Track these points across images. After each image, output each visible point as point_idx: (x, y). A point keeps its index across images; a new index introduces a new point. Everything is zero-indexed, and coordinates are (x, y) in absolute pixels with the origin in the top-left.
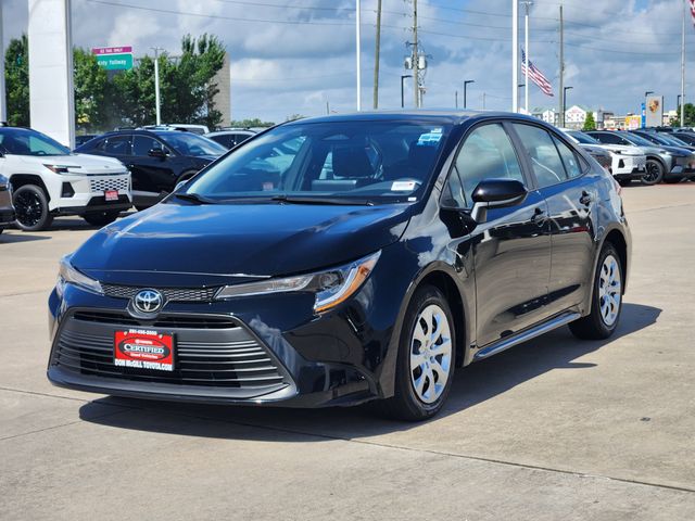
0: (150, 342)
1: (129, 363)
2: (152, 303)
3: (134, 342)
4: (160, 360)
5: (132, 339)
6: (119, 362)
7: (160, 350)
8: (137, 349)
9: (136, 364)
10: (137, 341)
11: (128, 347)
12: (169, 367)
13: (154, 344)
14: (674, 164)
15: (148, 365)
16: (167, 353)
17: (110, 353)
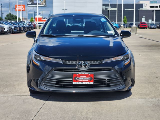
0: (86, 77)
1: (78, 83)
2: (85, 65)
3: (80, 77)
4: (89, 81)
5: (79, 76)
6: (74, 83)
7: (89, 79)
8: (81, 78)
9: (81, 83)
10: (81, 76)
11: (78, 78)
12: (92, 83)
13: (87, 77)
14: (15, 29)
15: (84, 83)
16: (91, 79)
17: (72, 80)
